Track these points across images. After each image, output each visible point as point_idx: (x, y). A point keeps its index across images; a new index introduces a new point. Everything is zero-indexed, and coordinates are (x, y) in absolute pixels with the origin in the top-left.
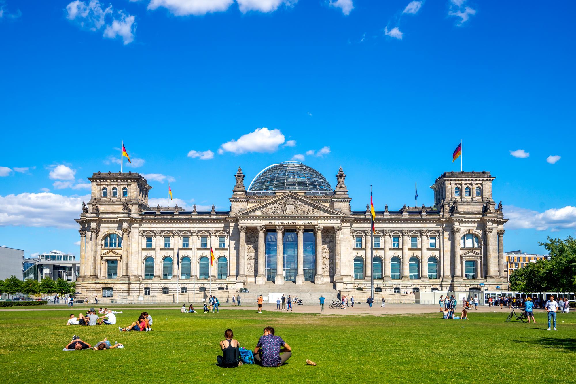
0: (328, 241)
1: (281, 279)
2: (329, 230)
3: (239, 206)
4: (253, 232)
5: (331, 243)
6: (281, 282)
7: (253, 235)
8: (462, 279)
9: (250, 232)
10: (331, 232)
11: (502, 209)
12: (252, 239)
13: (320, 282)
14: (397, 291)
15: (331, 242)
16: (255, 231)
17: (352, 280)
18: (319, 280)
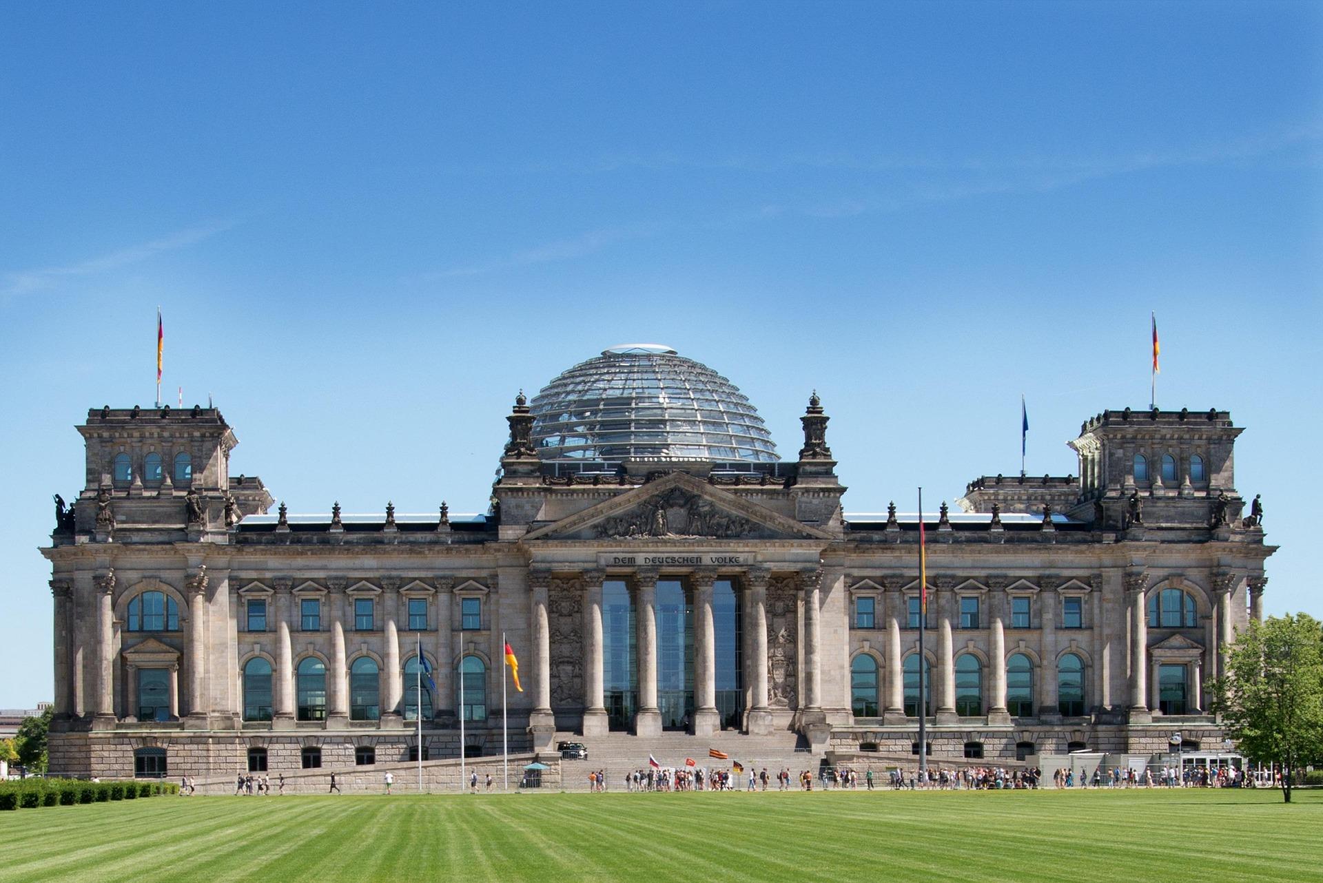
0: (780, 611)
1: (654, 720)
2: (784, 579)
3: (522, 507)
4: (565, 586)
5: (789, 615)
6: (652, 728)
7: (565, 592)
8: (1150, 717)
9: (558, 586)
10: (788, 583)
11: (1261, 516)
12: (563, 604)
13: (763, 728)
14: (972, 750)
15: (790, 611)
16: (572, 582)
17: (848, 721)
18: (760, 722)
